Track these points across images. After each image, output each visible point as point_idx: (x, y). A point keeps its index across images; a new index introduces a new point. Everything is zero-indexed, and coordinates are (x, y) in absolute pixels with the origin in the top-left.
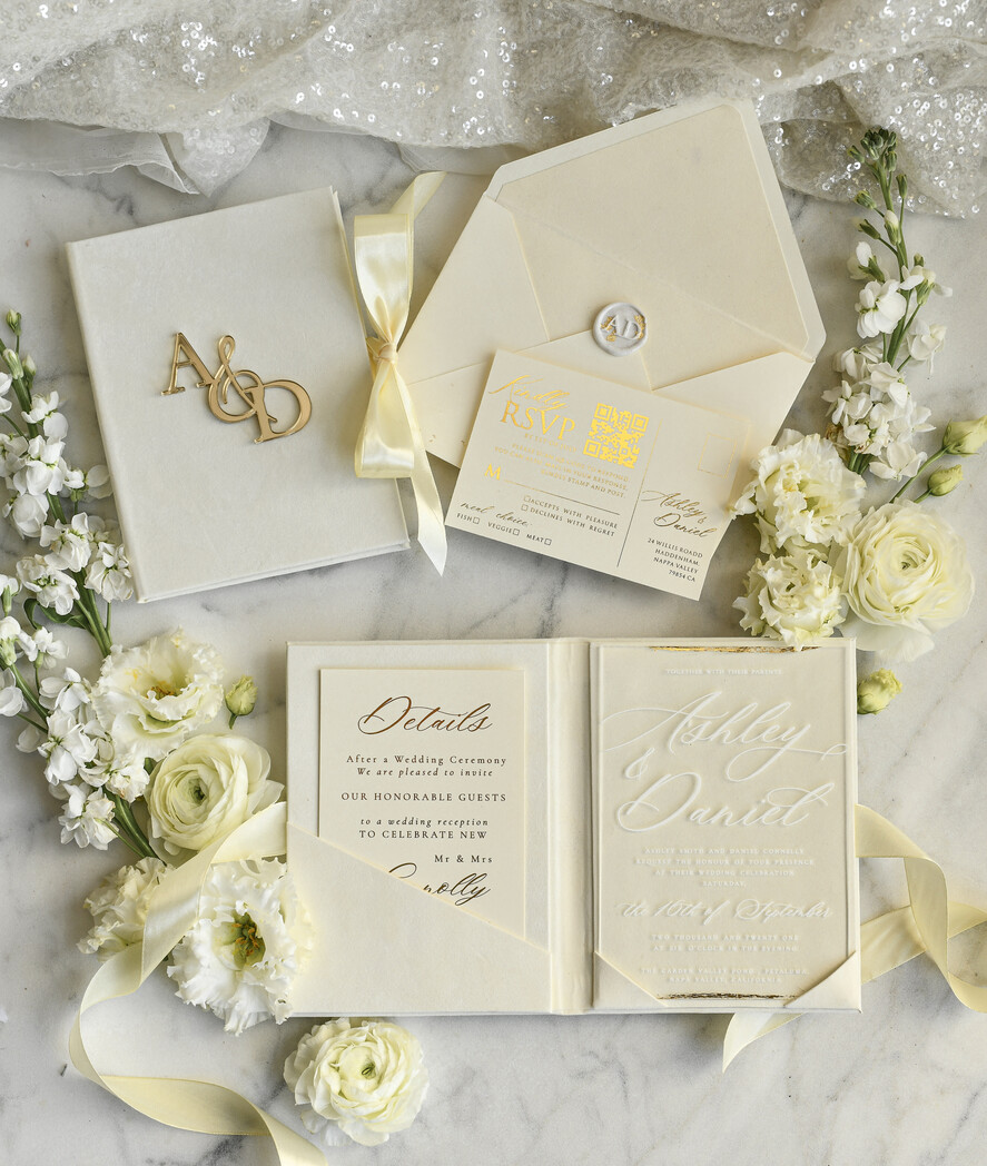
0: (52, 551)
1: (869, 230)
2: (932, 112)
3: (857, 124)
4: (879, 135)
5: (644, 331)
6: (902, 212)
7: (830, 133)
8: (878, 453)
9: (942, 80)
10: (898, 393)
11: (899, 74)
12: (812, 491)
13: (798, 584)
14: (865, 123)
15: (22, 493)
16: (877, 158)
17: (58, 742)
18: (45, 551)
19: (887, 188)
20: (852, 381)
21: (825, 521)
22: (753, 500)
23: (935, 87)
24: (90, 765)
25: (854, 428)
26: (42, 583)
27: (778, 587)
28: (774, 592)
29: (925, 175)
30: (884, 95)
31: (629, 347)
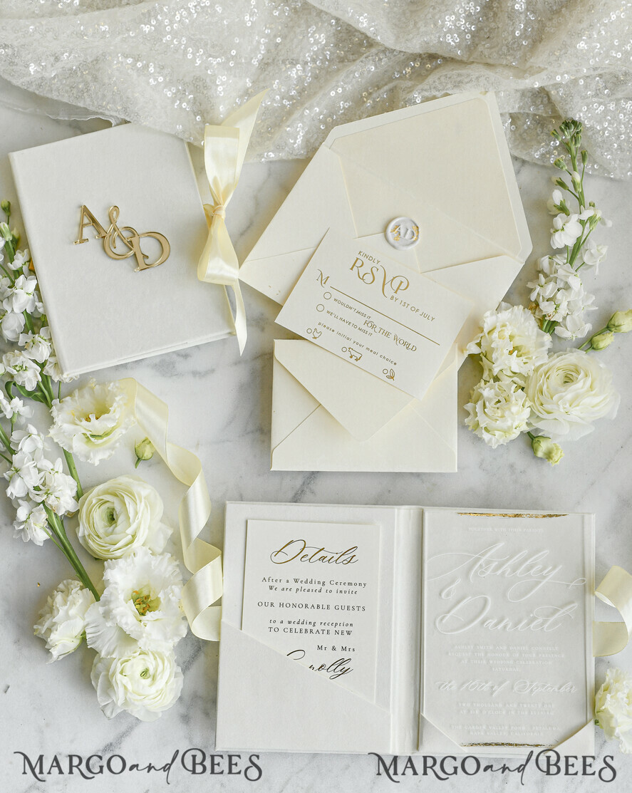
0: (26, 349)
1: (561, 184)
2: (606, 112)
3: (558, 117)
4: (571, 124)
5: (418, 236)
6: (583, 173)
7: (540, 122)
8: (560, 320)
9: (612, 93)
10: (575, 282)
11: (586, 87)
12: (517, 342)
13: (503, 401)
14: (563, 116)
15: (9, 312)
16: (569, 137)
17: (17, 471)
18: (22, 349)
19: (575, 158)
20: (546, 276)
21: (525, 361)
22: (479, 345)
23: (608, 96)
24: (37, 488)
25: (547, 303)
26: (18, 369)
27: (490, 400)
28: (487, 404)
29: (598, 152)
30: (577, 99)
31: (408, 245)
